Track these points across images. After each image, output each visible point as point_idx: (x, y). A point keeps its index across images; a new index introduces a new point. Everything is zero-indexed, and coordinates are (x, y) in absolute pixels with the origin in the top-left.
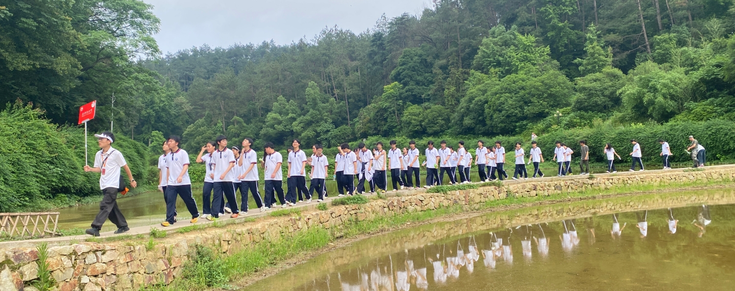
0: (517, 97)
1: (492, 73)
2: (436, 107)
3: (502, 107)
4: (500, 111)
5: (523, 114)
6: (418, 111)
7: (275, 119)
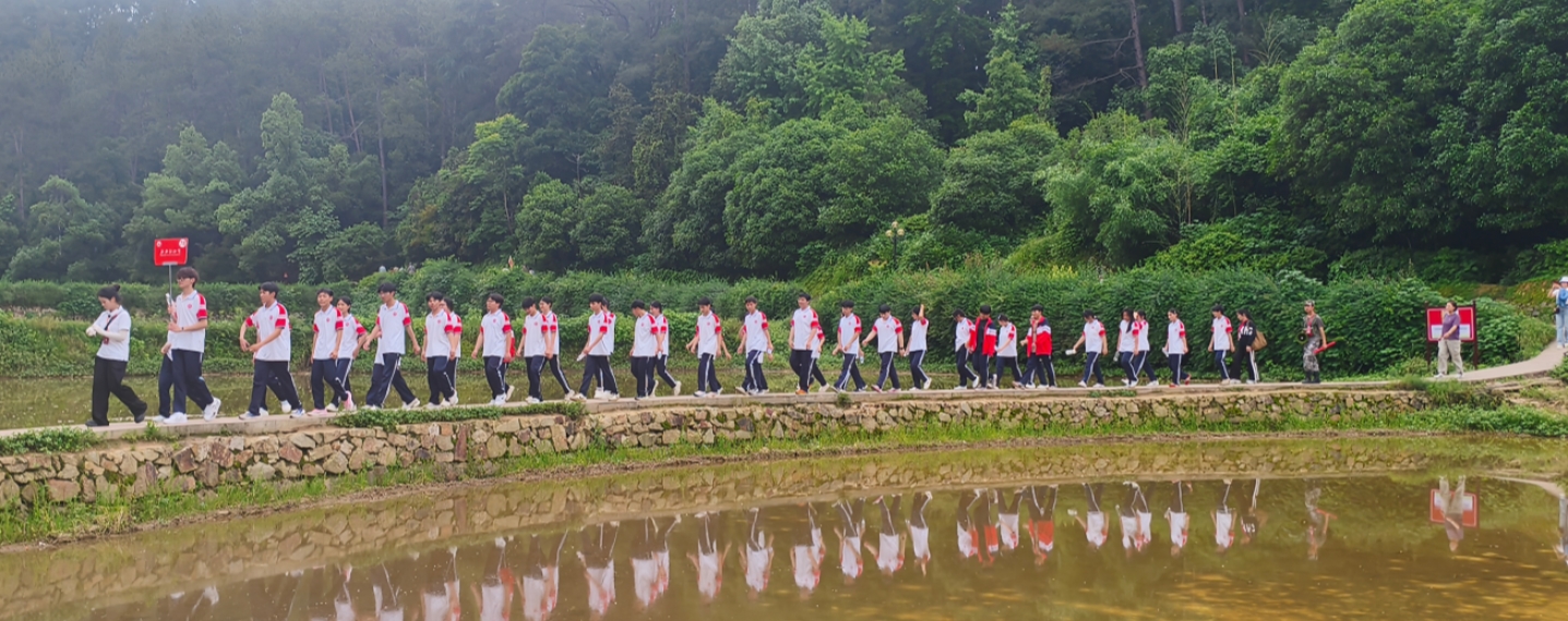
0: (804, 179)
1: (753, 111)
2: (608, 190)
3: (766, 203)
4: (761, 213)
5: (815, 224)
6: (560, 199)
7: (168, 192)
